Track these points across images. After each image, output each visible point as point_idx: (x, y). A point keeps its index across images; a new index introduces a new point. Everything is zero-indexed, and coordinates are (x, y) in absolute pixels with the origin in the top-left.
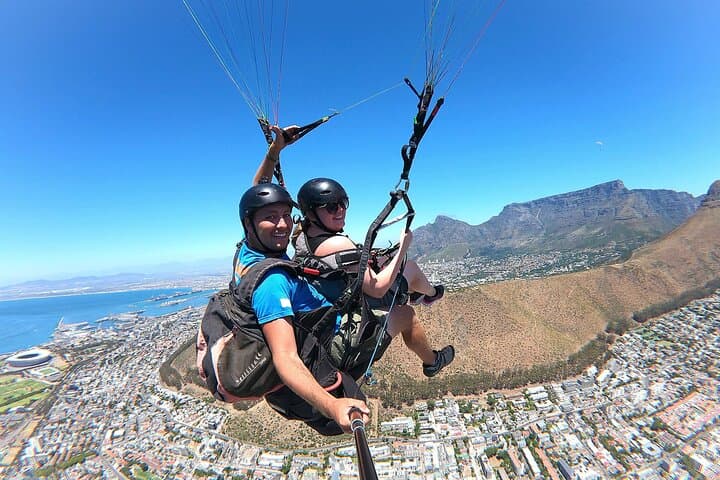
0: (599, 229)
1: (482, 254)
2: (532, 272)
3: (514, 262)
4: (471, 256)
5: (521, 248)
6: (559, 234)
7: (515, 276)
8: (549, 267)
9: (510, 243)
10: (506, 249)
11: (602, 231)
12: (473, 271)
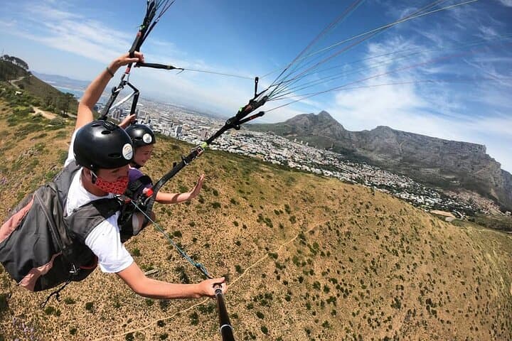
0: (454, 177)
1: (342, 153)
2: (381, 186)
3: (367, 170)
4: (334, 151)
5: (377, 162)
6: (414, 165)
7: (362, 182)
8: (400, 190)
9: (369, 155)
10: (364, 157)
11: (455, 179)
12: (326, 162)
